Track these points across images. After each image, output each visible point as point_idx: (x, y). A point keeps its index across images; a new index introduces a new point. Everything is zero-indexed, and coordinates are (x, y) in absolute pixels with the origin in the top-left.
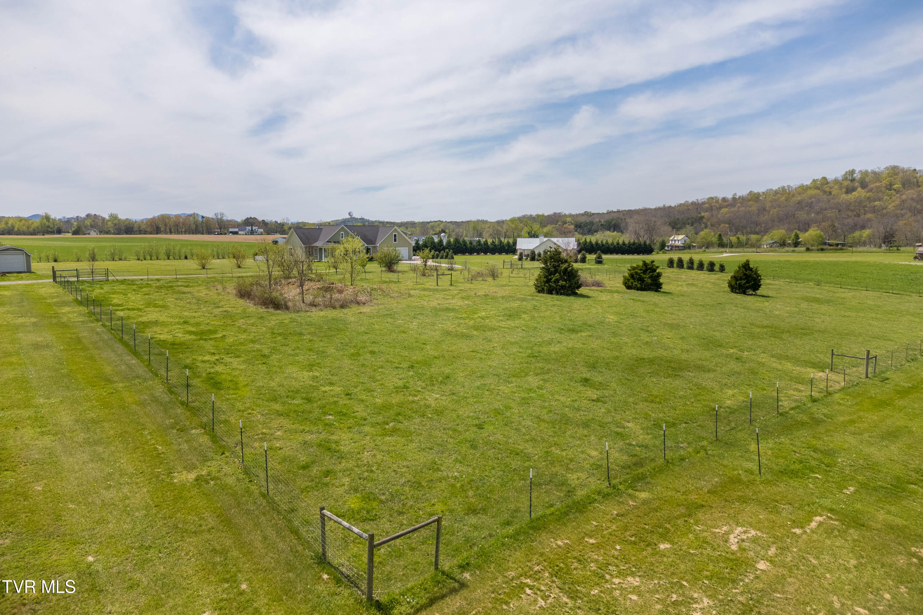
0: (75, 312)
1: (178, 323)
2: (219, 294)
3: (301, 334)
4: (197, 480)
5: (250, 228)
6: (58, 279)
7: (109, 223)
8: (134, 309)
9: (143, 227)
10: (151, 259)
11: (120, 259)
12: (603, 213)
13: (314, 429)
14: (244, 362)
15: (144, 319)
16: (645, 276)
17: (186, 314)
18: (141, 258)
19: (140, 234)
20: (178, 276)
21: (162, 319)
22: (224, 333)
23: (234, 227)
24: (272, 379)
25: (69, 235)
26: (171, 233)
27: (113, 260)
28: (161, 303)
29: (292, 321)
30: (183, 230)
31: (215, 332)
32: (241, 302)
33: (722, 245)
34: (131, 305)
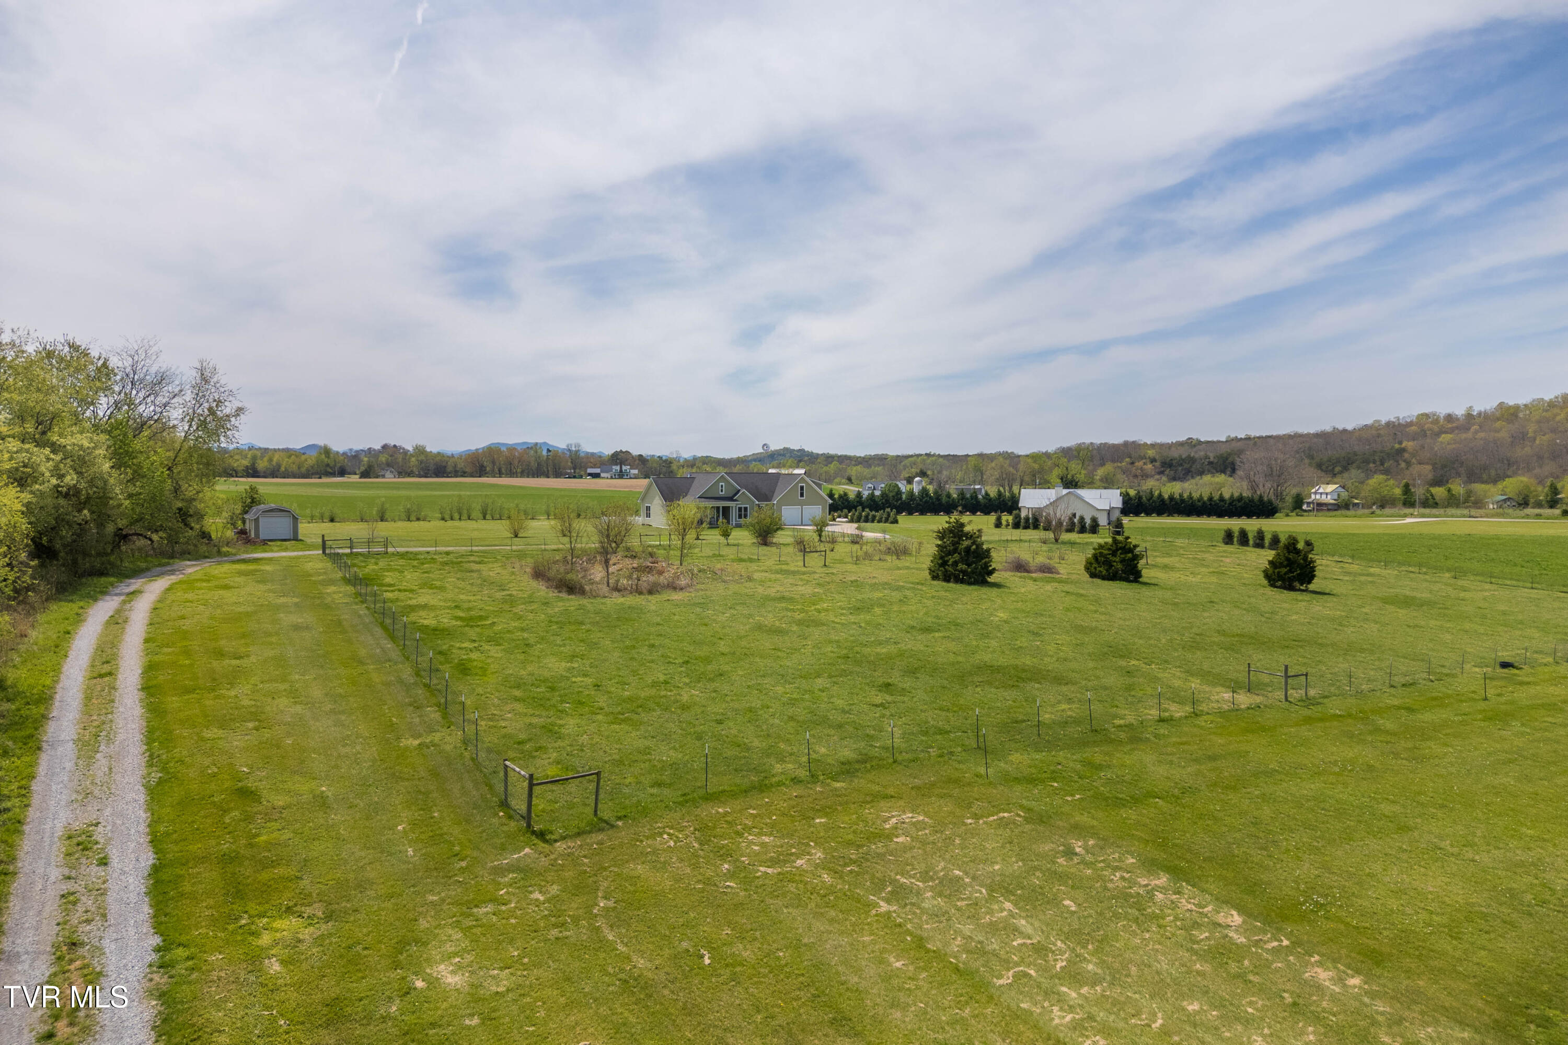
0: (340, 592)
1: (449, 608)
2: (513, 573)
3: (582, 623)
4: (420, 745)
5: (618, 468)
6: (328, 551)
7: (413, 459)
8: (405, 591)
9: (461, 465)
10: (460, 519)
11: (418, 519)
12: (1219, 442)
13: (544, 713)
14: (504, 650)
15: (413, 602)
16: (1114, 559)
17: (462, 597)
18: (447, 517)
19: (456, 476)
20: (475, 548)
21: (432, 602)
22: (495, 620)
23: (594, 466)
24: (524, 668)
25: (355, 478)
26: (500, 474)
27: (409, 520)
28: (438, 583)
29: (581, 607)
30: (519, 470)
31: (486, 618)
32: (534, 584)
33: (1409, 502)
34: (405, 585)
